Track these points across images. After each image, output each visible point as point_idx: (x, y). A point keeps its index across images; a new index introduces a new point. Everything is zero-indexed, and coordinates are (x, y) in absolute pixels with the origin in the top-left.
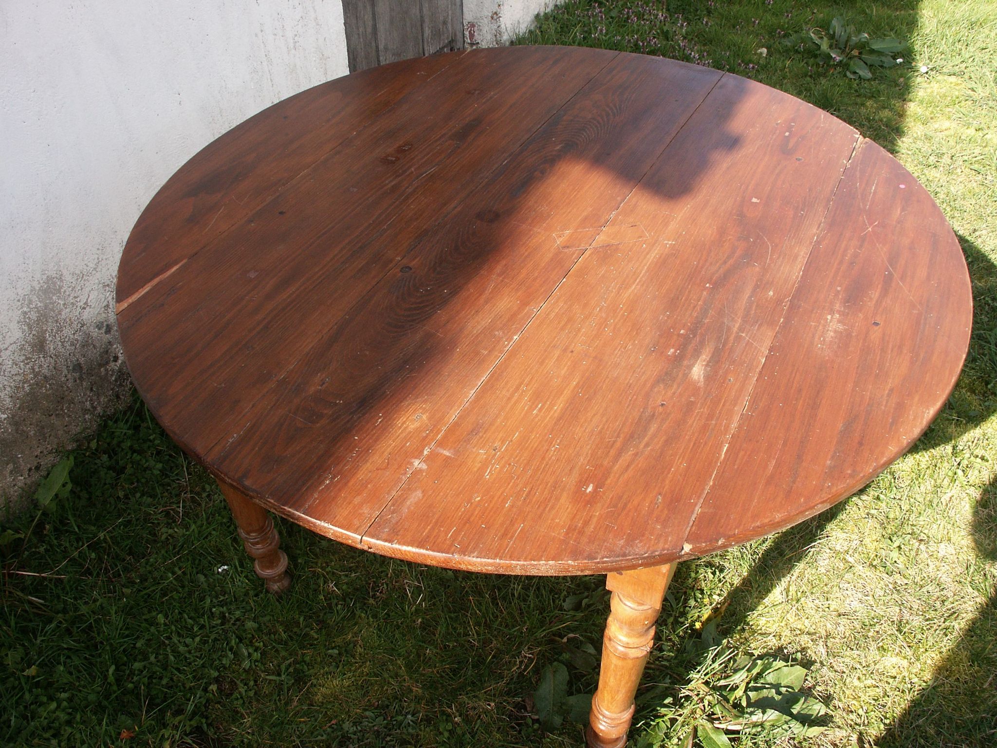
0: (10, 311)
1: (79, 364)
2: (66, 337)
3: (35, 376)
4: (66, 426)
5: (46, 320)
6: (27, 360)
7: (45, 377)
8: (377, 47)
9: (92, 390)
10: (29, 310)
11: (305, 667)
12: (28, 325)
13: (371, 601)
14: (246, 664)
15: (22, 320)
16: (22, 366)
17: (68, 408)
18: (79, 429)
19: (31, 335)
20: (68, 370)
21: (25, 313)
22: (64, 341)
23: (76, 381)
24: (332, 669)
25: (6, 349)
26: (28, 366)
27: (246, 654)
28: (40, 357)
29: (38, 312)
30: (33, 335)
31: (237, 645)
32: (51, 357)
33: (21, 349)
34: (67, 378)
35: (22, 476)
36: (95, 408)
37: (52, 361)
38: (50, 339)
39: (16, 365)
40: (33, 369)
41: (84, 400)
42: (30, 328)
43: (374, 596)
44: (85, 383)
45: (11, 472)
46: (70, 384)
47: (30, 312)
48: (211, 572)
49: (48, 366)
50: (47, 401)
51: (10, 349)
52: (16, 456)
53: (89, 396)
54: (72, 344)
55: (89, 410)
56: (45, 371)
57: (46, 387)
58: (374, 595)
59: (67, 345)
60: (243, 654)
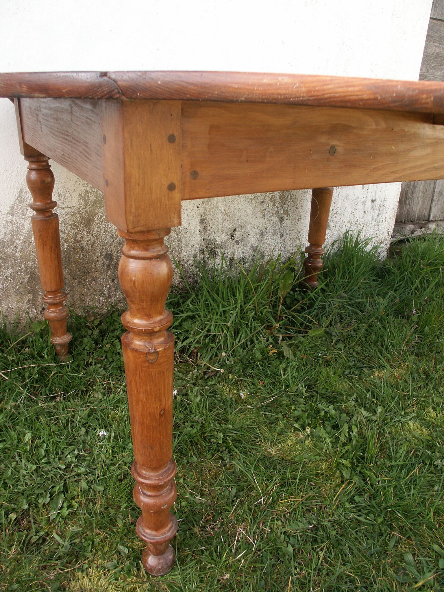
0: (77, 184)
1: (111, 255)
2: (110, 228)
3: (75, 242)
4: (83, 295)
5: (100, 207)
6: (74, 226)
7: (82, 247)
8: (434, 189)
9: (113, 281)
10: (90, 191)
11: (90, 547)
12: (86, 201)
13: (196, 530)
14: (53, 514)
15: (83, 195)
16: (69, 228)
17: (90, 283)
18: (91, 304)
19: (84, 210)
20: (101, 254)
21: (87, 192)
22: (107, 231)
23: (104, 266)
24: (109, 565)
25: (63, 208)
26: (73, 231)
27: (60, 505)
28: (84, 230)
29: (97, 196)
30: (86, 211)
31: (60, 493)
32: (92, 235)
33: (73, 215)
34: (99, 259)
35: (36, 309)
36: (110, 297)
37: (92, 239)
38: (97, 222)
39: (65, 224)
40: (76, 236)
41: (104, 285)
42: (86, 204)
43: (203, 528)
44: (110, 272)
45: (29, 301)
46: (99, 265)
47: (91, 193)
48: (94, 432)
49: (88, 241)
50: (76, 266)
51: (66, 210)
52: (38, 291)
53: (109, 284)
54: (112, 237)
55: (105, 294)
56: (84, 243)
57: (80, 255)
58: (205, 527)
59: (108, 235)
60: (57, 504)
